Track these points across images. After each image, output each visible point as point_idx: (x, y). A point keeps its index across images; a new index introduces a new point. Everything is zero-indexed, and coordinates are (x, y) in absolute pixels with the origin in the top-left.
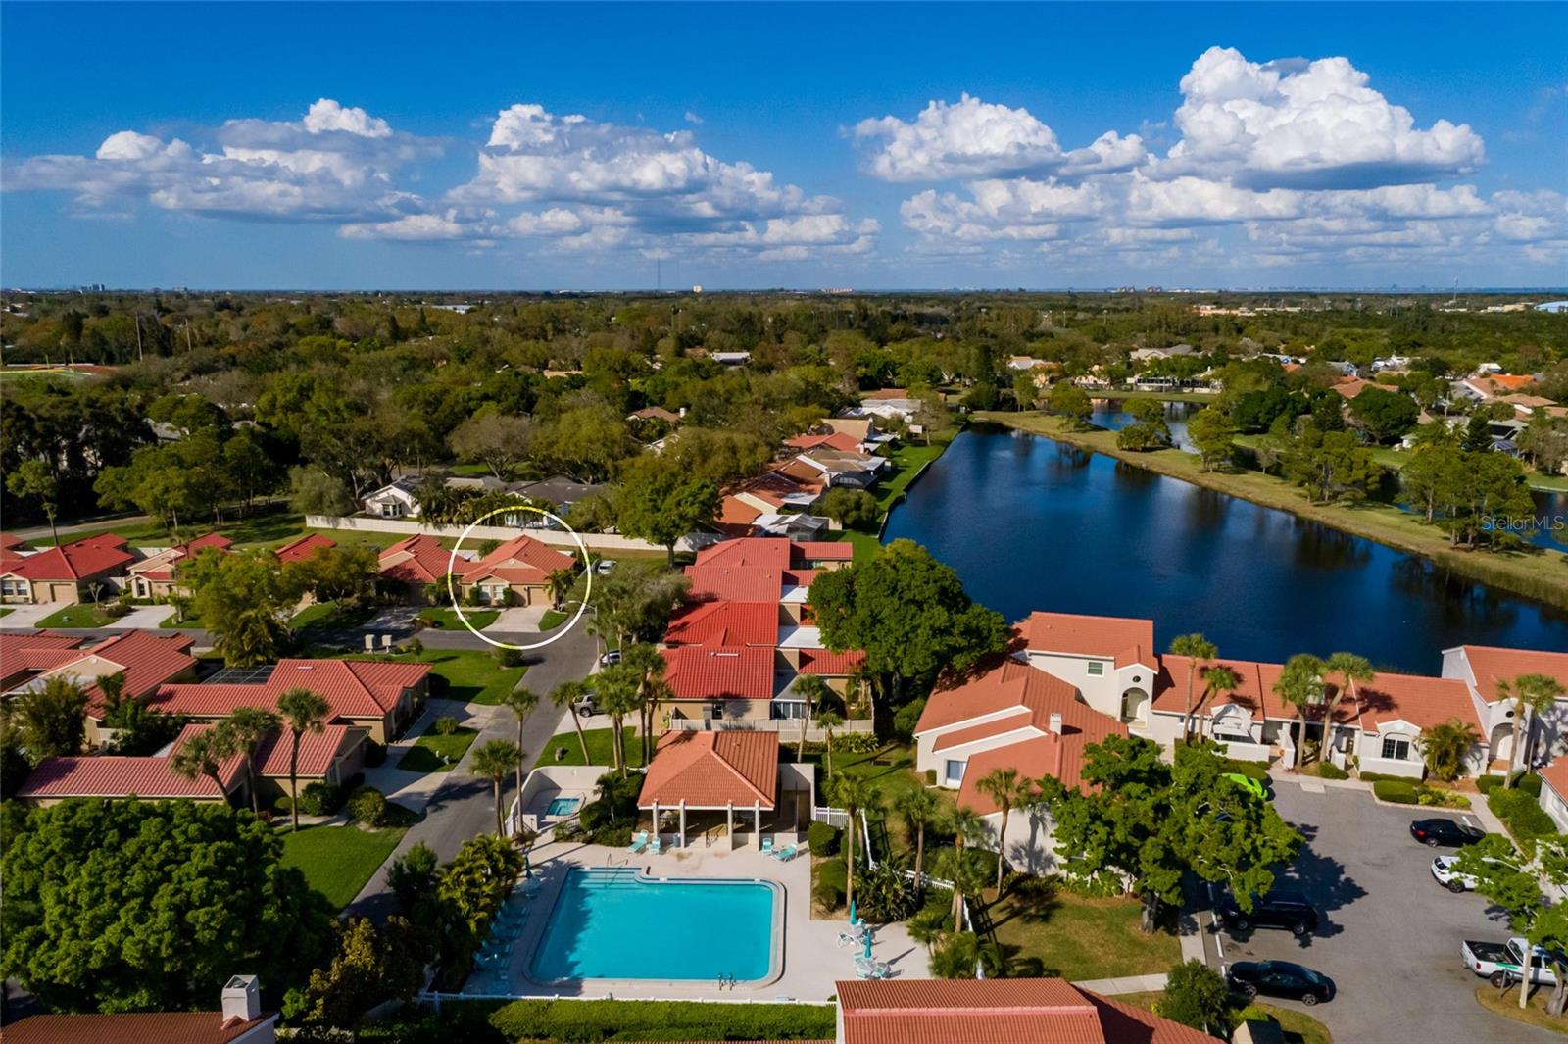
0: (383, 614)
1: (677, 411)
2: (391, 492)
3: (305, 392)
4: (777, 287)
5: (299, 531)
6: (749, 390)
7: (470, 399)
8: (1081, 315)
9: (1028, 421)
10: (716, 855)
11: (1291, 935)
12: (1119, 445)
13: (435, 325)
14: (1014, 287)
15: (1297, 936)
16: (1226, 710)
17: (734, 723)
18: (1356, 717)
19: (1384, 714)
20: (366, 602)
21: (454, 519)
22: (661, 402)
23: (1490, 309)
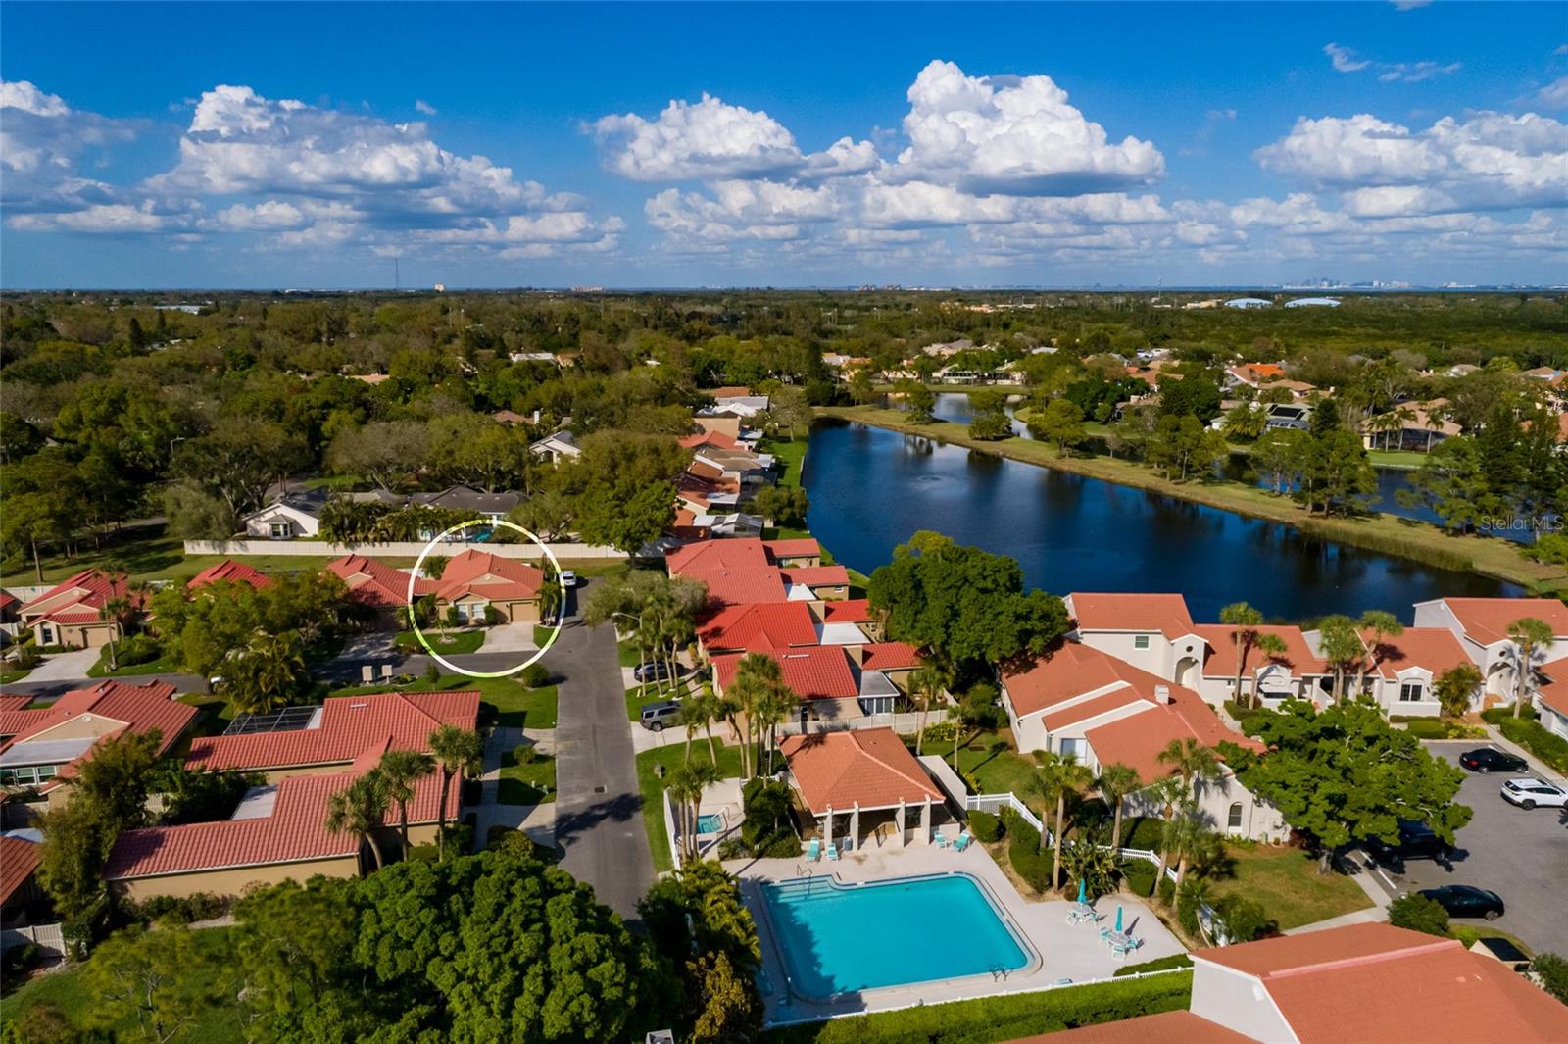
0: (354, 643)
1: (530, 415)
2: (279, 511)
3: (118, 404)
4: (525, 286)
5: (178, 560)
6: (602, 391)
7: (310, 407)
8: (847, 313)
9: (867, 415)
10: (892, 853)
11: (1433, 862)
12: (971, 435)
13: (175, 328)
14: (763, 285)
15: (1439, 862)
16: (1269, 671)
17: (829, 723)
18: (1374, 668)
19: (1397, 663)
20: (327, 631)
21: (371, 537)
22: (507, 406)
23: (1190, 305)
